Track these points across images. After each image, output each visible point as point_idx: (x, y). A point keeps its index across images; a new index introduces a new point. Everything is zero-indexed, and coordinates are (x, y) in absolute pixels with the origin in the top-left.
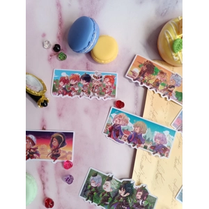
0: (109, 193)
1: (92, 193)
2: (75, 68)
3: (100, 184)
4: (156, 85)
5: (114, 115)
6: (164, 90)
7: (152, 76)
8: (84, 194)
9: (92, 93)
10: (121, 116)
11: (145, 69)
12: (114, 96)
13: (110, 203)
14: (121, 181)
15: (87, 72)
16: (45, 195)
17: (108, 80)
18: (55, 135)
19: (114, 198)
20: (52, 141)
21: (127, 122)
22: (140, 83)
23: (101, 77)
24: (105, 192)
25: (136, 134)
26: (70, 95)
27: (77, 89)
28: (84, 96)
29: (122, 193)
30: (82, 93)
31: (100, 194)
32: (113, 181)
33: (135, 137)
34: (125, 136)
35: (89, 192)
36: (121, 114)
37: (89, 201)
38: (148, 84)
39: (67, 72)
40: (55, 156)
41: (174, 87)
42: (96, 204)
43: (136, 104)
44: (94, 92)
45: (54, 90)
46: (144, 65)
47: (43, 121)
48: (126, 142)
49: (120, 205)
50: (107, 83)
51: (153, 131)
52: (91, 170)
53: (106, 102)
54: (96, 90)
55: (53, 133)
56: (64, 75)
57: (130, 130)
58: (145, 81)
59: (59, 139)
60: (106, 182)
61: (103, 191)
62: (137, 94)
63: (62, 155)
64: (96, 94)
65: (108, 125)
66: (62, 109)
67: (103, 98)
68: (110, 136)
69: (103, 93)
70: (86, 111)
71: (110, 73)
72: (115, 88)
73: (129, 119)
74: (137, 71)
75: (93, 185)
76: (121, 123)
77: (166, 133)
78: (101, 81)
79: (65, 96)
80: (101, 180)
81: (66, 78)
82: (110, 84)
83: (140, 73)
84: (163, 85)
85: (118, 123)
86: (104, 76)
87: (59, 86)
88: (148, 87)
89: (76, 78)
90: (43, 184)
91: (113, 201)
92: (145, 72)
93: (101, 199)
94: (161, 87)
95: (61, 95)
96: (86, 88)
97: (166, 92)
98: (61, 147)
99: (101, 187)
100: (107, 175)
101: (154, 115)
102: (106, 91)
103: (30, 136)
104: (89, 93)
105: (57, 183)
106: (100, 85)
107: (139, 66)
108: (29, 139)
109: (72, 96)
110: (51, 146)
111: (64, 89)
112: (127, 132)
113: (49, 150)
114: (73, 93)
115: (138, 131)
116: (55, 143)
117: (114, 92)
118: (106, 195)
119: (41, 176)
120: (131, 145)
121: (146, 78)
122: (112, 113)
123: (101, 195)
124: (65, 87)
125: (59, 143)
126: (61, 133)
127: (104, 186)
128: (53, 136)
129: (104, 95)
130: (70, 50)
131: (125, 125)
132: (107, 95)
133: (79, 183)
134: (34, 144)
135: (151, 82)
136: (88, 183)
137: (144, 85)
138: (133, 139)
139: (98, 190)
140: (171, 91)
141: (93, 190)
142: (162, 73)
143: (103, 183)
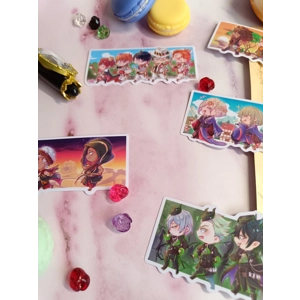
0: (212, 247)
1: (175, 251)
2: (124, 45)
3: (190, 230)
5: (198, 103)
7: (252, 44)
8: (156, 254)
9: (154, 75)
10: (212, 103)
11: (237, 36)
12: (194, 76)
13: (220, 269)
14: (236, 218)
15: (144, 49)
16: (69, 263)
17: (179, 55)
18: (91, 142)
19: (226, 256)
20: (86, 153)
21: (225, 111)
22: (233, 53)
23: (167, 53)
24: (204, 245)
25: (245, 127)
26: (117, 80)
27: (128, 71)
28: (142, 80)
29: (241, 242)
30: (137, 76)
31: (192, 250)
32: (217, 220)
33: (244, 133)
34: (225, 133)
35: (167, 249)
36: (211, 99)
37: (169, 269)
38: (249, 54)
39: (110, 52)
40: (91, 181)
42: (188, 276)
43: (234, 85)
44: (158, 73)
45: (90, 76)
46: (235, 31)
47: (70, 122)
48: (231, 143)
49: (242, 271)
50: (178, 59)
52: (167, 203)
53: (181, 86)
54: (161, 70)
55: (88, 139)
56: (106, 56)
57: (233, 122)
58: (241, 51)
59: (99, 149)
60: (203, 223)
61: (199, 243)
63: (105, 176)
64: (161, 75)
65: (189, 120)
66: (104, 103)
67: (174, 80)
68: (196, 136)
69: (173, 73)
70: (147, 102)
71: (182, 47)
72: (193, 64)
73: (228, 106)
75: (175, 232)
76: (213, 113)
78: (168, 57)
79: (108, 84)
80: (191, 221)
81: (110, 60)
82: (183, 60)
83: (231, 42)
85: (208, 114)
86: (172, 52)
87: (99, 70)
88: (250, 58)
89: (126, 58)
90: (67, 238)
91: (225, 263)
92: (238, 40)
93: (197, 261)
95: (102, 82)
96: (143, 69)
98: (103, 162)
99: (193, 235)
100: (203, 209)
102: (179, 70)
103: (45, 149)
104: (150, 75)
105: (97, 235)
106: (168, 63)
107: (227, 34)
108: (43, 153)
109: (120, 81)
110: (84, 162)
111: (108, 73)
112: (228, 125)
113: (80, 170)
114: (122, 78)
115: (248, 123)
116: (92, 156)
117: (193, 70)
118: (206, 251)
119: (62, 222)
120: (241, 146)
121: (242, 46)
122: (194, 99)
123: (195, 253)
124: (109, 71)
125: (100, 156)
126: (103, 139)
127: (199, 233)
128: (87, 144)
129: (175, 76)
130: (114, 26)
131: (221, 115)
132: (180, 75)
133: (144, 232)
134: (50, 161)
135: (253, 51)
136: (162, 230)
137: (241, 55)
138: (243, 137)
139: (188, 242)
141: (177, 243)
143: (196, 227)
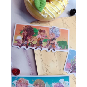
4: (40, 43)
6: (47, 45)
7: (34, 37)
10: (21, 81)
11: (26, 33)
21: (28, 84)
22: (25, 47)
36: (20, 79)
38: (33, 46)
41: (55, 39)
43: (30, 65)
46: (24, 30)
51: (50, 83)
58: (29, 44)
62: (28, 57)
73: (28, 81)
74: (20, 38)
77: (62, 81)
83: (23, 39)
84: (45, 41)
88: (34, 48)
92: (26, 36)
94: (44, 44)
97: (49, 46)
101: (47, 69)
107: (21, 33)
121: (29, 41)
122: (13, 81)
135: (35, 42)
137: (30, 47)
140: (54, 44)
142: (41, 31)
